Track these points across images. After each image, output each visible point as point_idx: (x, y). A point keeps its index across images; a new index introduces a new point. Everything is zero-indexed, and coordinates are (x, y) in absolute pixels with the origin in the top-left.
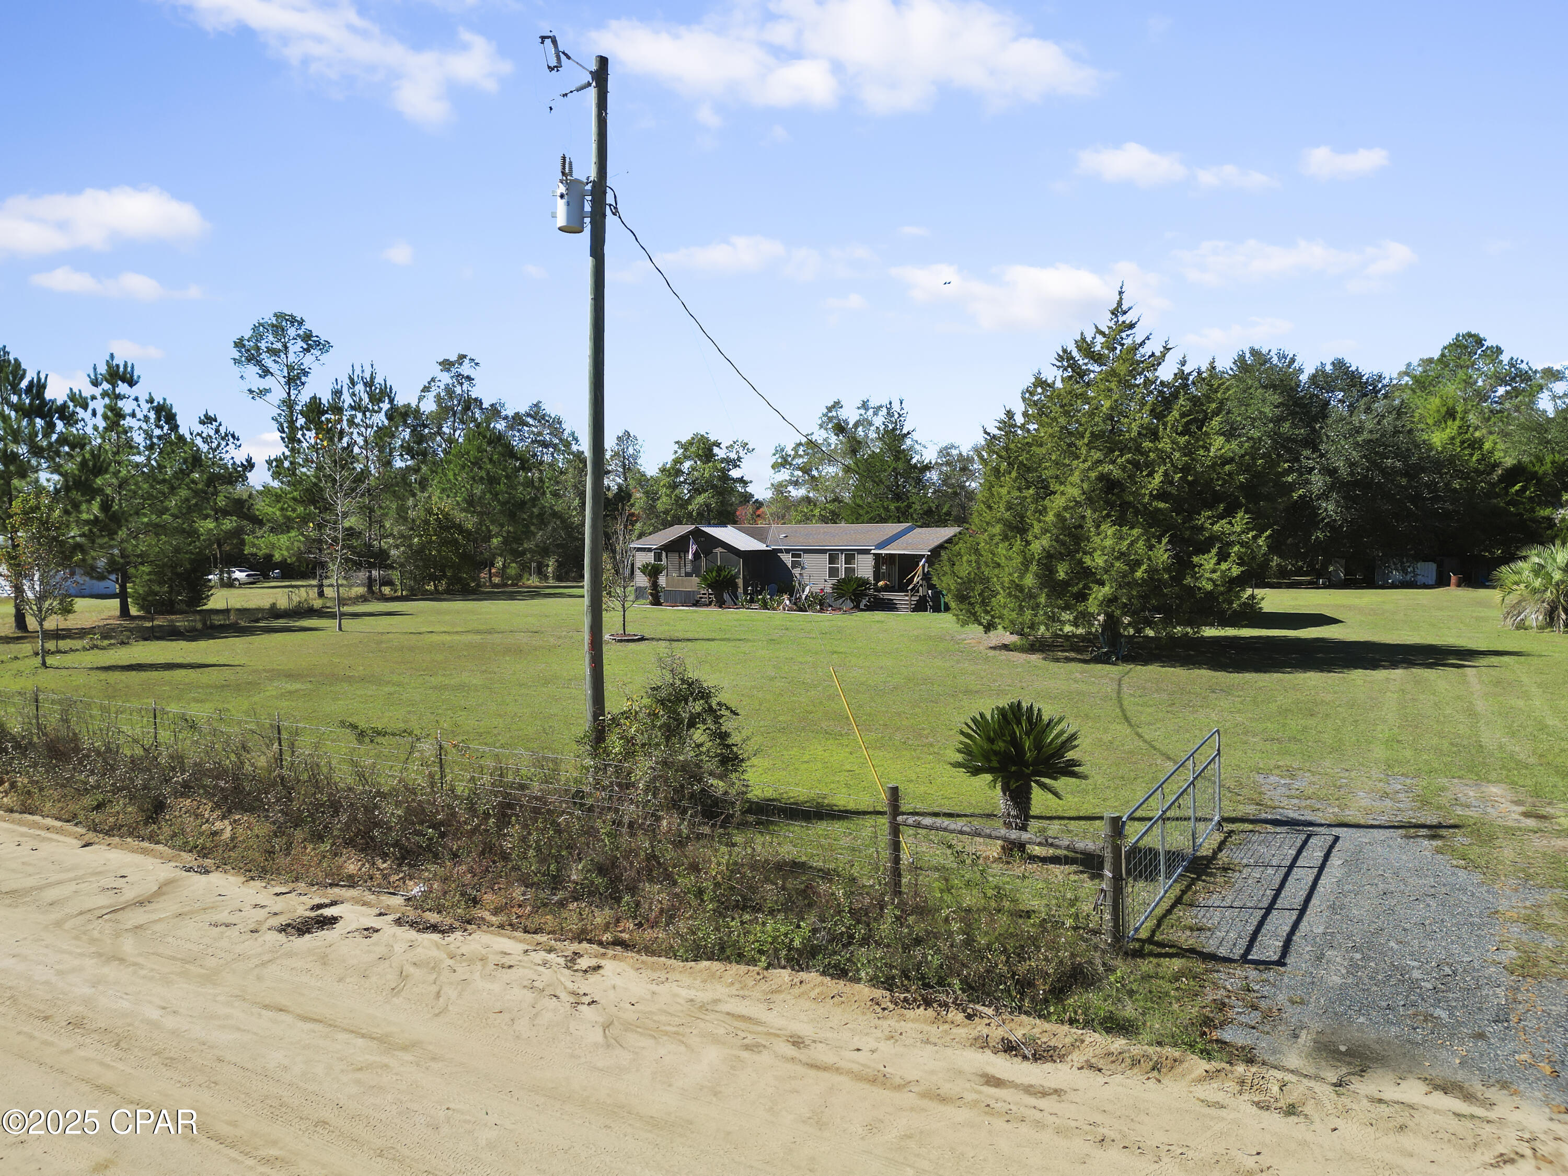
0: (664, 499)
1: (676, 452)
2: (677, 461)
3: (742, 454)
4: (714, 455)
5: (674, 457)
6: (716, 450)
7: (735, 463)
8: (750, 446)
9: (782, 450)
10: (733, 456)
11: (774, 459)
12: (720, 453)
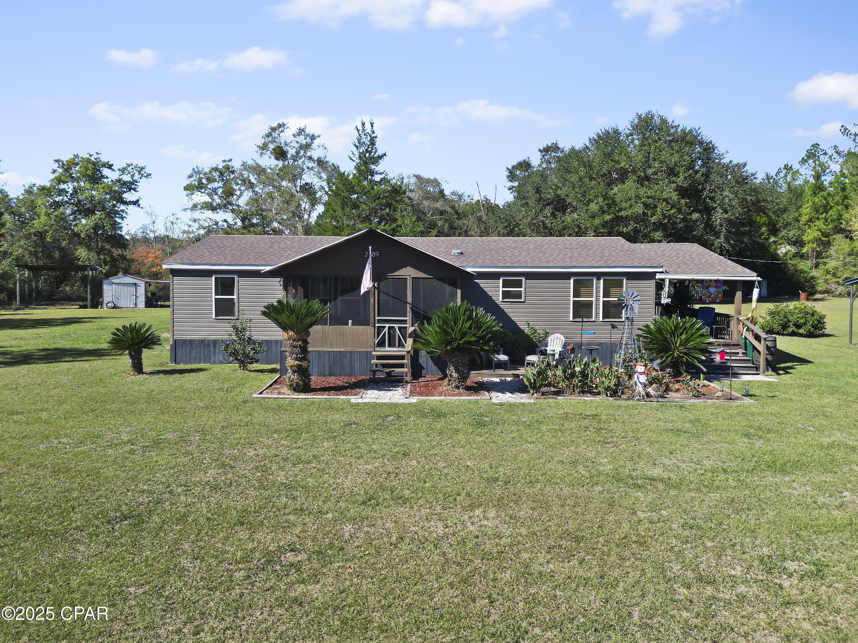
0: (43, 219)
1: (54, 171)
2: (59, 181)
3: (137, 177)
4: (103, 177)
5: (53, 176)
6: (106, 172)
7: (131, 186)
8: (147, 170)
9: (199, 173)
10: (126, 178)
11: (187, 182)
12: (111, 175)
